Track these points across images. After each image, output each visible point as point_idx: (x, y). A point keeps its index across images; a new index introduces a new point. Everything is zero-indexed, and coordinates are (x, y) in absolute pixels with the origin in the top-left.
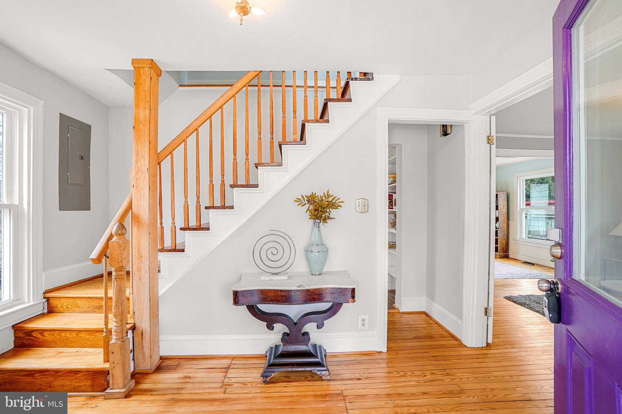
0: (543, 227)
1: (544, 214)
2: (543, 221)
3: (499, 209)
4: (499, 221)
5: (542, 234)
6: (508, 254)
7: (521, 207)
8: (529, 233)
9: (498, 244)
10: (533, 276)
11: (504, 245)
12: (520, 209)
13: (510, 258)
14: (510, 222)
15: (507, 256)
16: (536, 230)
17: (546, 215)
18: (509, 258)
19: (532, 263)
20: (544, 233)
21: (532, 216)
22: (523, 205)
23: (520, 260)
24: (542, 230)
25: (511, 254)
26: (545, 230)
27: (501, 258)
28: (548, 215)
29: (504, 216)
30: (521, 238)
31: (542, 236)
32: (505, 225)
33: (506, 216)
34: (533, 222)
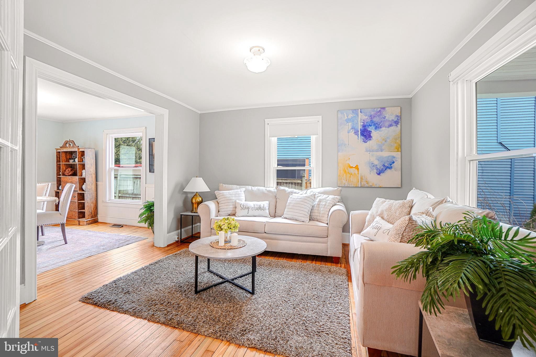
0: (130, 186)
1: (132, 174)
2: (131, 180)
3: (86, 168)
4: (86, 182)
5: (130, 192)
6: (97, 219)
7: (111, 167)
8: (119, 193)
9: (86, 208)
10: (121, 243)
11: (93, 209)
12: (110, 168)
13: (100, 222)
14: (99, 183)
15: (96, 221)
16: (125, 189)
17: (133, 175)
18: (98, 222)
19: (121, 225)
20: (132, 192)
21: (122, 176)
22: (112, 164)
23: (109, 224)
24: (130, 189)
25: (100, 218)
26: (132, 189)
27: (89, 224)
28: (134, 175)
29: (92, 177)
30: (110, 199)
31: (130, 194)
32: (94, 187)
33: (94, 176)
34: (122, 182)
